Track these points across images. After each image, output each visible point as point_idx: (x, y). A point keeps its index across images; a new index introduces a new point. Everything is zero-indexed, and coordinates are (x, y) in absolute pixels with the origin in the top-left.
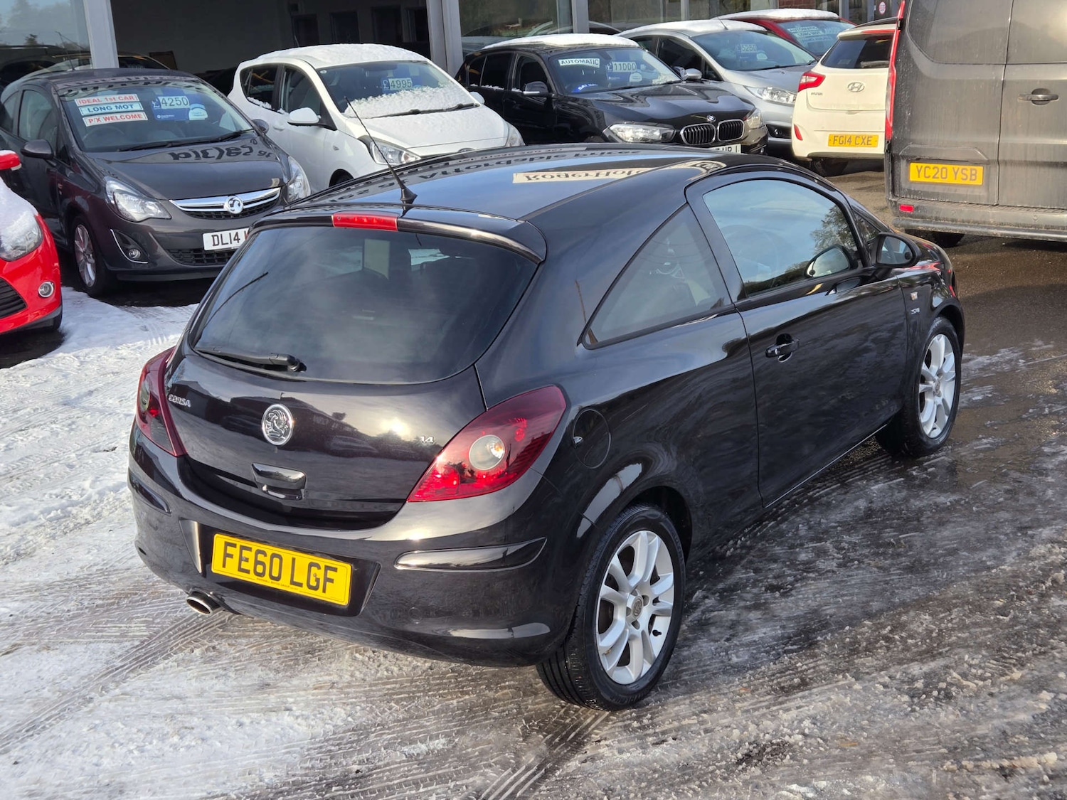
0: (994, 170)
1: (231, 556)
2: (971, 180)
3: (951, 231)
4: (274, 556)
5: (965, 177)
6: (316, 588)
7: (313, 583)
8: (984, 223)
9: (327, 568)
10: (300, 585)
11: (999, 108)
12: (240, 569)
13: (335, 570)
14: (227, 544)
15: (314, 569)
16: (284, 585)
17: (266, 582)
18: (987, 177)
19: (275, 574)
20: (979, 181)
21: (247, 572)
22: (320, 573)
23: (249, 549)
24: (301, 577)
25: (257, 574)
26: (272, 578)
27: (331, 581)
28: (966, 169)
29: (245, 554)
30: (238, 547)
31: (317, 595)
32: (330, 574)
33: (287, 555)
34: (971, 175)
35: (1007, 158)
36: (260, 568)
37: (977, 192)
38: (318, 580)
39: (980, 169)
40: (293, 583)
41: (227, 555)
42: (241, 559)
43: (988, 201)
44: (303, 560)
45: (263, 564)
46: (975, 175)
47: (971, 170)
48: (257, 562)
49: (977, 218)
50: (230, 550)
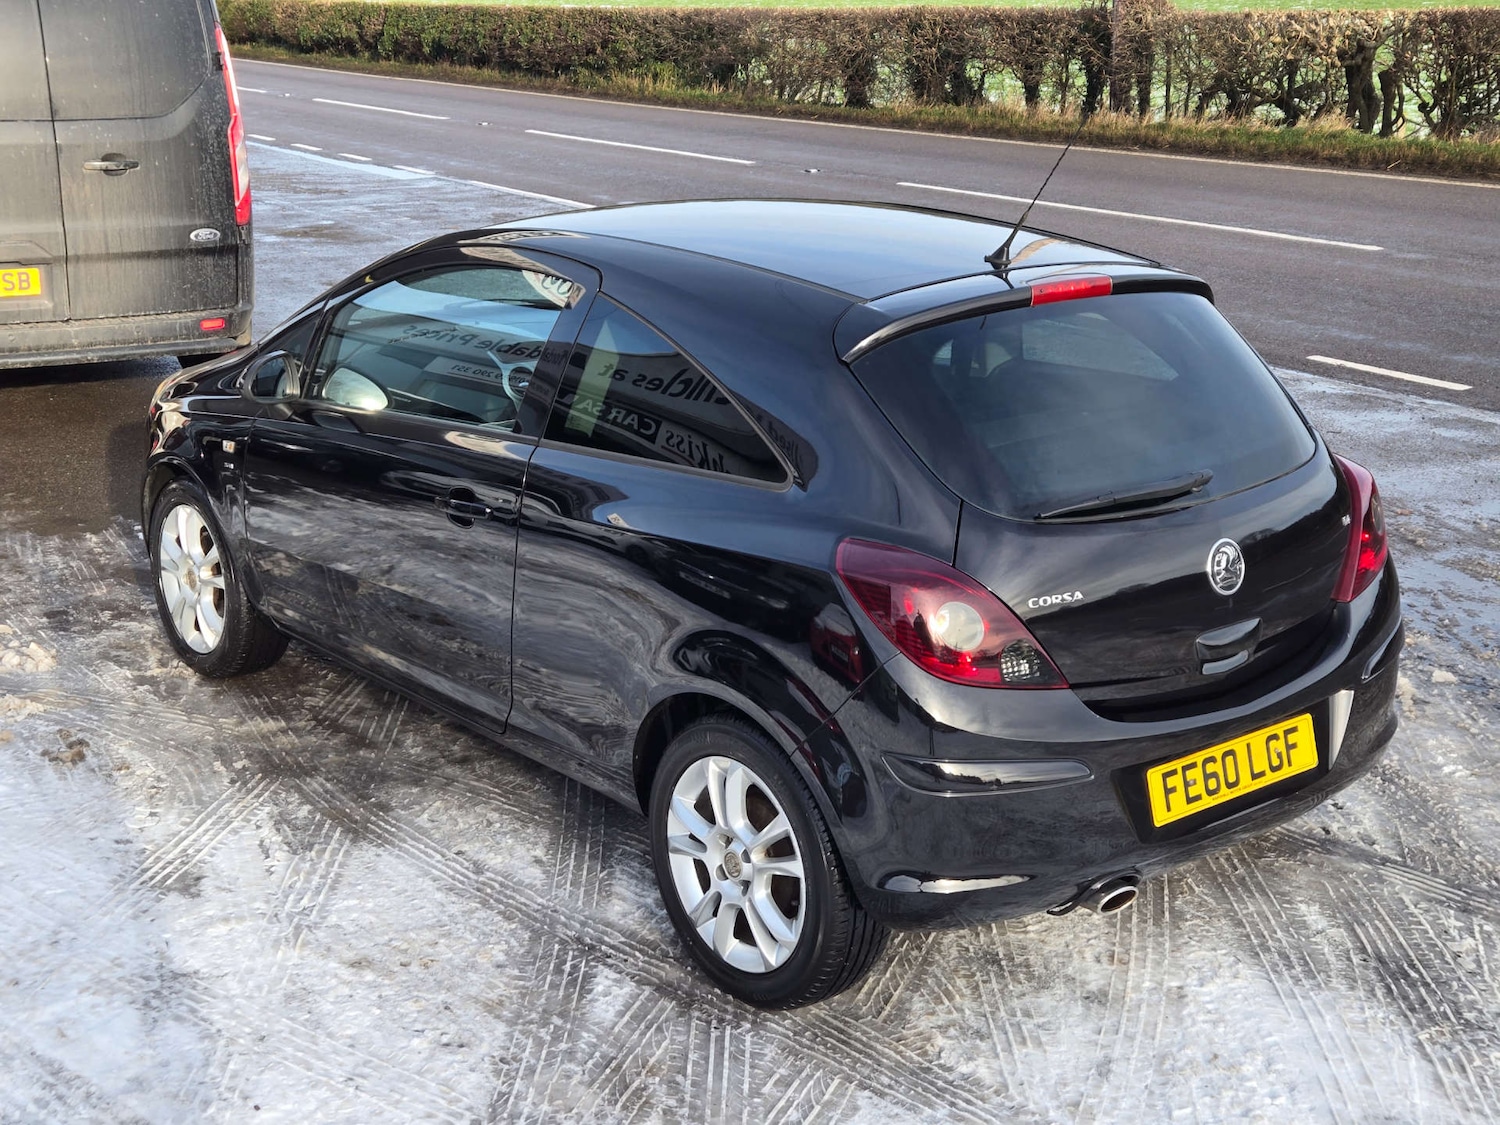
0: (59, 271)
1: (1173, 790)
2: (21, 288)
3: (18, 366)
4: (1226, 754)
5: (10, 286)
6: (1279, 768)
7: (1276, 762)
8: (64, 346)
9: (1287, 732)
10: (1262, 774)
11: (56, 182)
12: (1190, 800)
13: (1294, 730)
14: (1166, 776)
15: (1273, 743)
16: (1248, 785)
17: (1226, 795)
18: (49, 282)
19: (1232, 779)
20: (36, 288)
21: (1198, 798)
22: (1278, 745)
23: (1212, 759)
24: (1261, 765)
25: (1210, 793)
26: (1230, 786)
27: (1294, 746)
28: (11, 275)
29: (1190, 774)
30: (1180, 771)
31: (1286, 773)
32: (1292, 738)
33: (1238, 744)
34: (21, 281)
35: (81, 252)
36: (1212, 783)
37: (35, 305)
38: (1279, 756)
39: (34, 273)
40: (1255, 776)
41: (1168, 791)
42: (1187, 784)
43: (54, 315)
44: (1257, 738)
45: (1214, 775)
46: (27, 281)
47: (20, 274)
48: (1207, 777)
49: (52, 341)
50: (1171, 782)
